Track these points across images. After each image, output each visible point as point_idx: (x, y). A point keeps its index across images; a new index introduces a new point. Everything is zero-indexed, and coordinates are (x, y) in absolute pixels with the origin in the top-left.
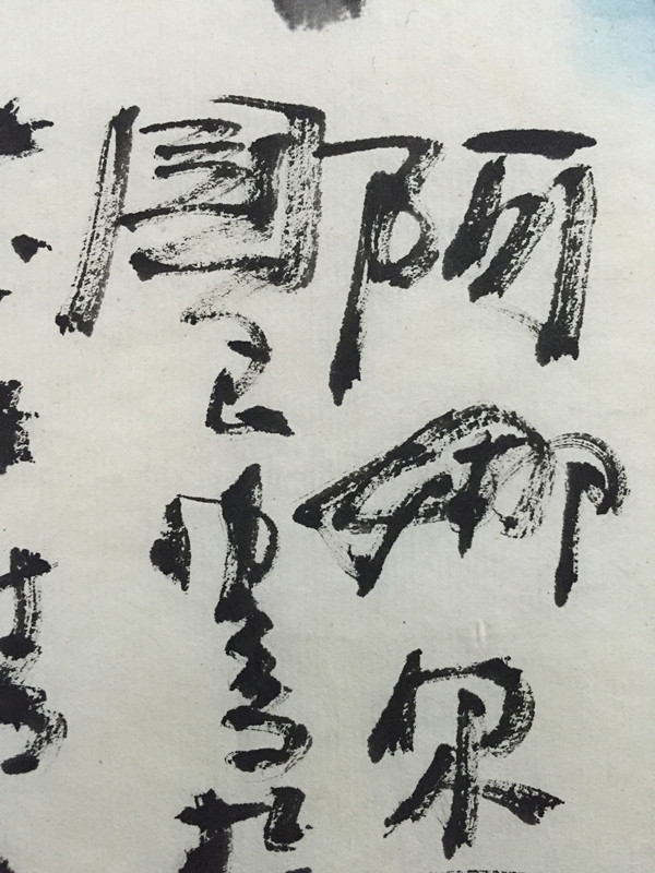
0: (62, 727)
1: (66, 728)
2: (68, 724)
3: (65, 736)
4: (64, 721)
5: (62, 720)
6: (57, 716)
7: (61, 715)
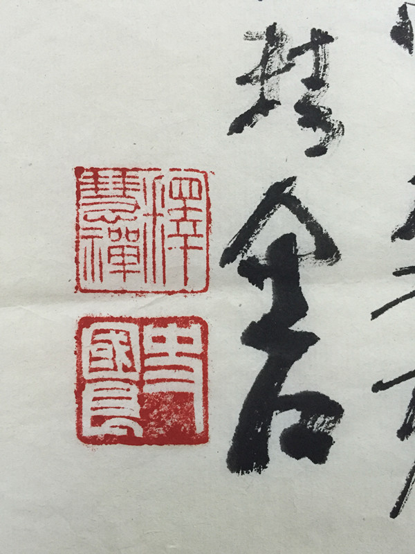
0: (341, 129)
1: (343, 130)
2: (345, 127)
3: (343, 134)
4: (343, 126)
5: (341, 125)
6: (339, 123)
7: (340, 122)
